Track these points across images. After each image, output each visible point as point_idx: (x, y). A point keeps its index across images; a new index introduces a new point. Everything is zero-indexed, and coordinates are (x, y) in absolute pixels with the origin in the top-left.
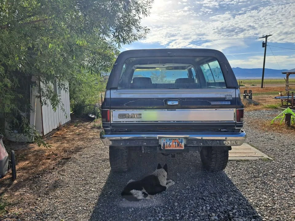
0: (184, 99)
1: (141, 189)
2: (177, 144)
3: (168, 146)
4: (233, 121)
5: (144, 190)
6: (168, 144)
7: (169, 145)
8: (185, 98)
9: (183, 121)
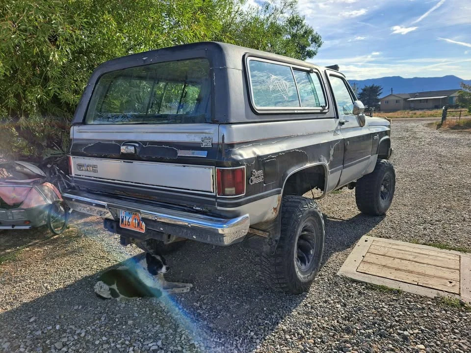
0: (145, 143)
1: (109, 284)
2: (137, 222)
3: (127, 224)
4: (211, 192)
5: (115, 287)
6: (127, 220)
7: (128, 222)
8: (147, 142)
9: (143, 184)
